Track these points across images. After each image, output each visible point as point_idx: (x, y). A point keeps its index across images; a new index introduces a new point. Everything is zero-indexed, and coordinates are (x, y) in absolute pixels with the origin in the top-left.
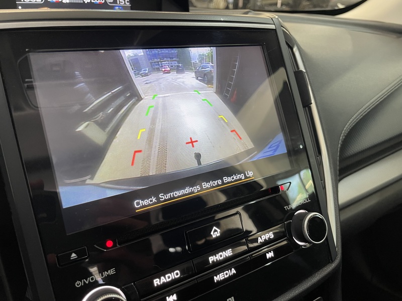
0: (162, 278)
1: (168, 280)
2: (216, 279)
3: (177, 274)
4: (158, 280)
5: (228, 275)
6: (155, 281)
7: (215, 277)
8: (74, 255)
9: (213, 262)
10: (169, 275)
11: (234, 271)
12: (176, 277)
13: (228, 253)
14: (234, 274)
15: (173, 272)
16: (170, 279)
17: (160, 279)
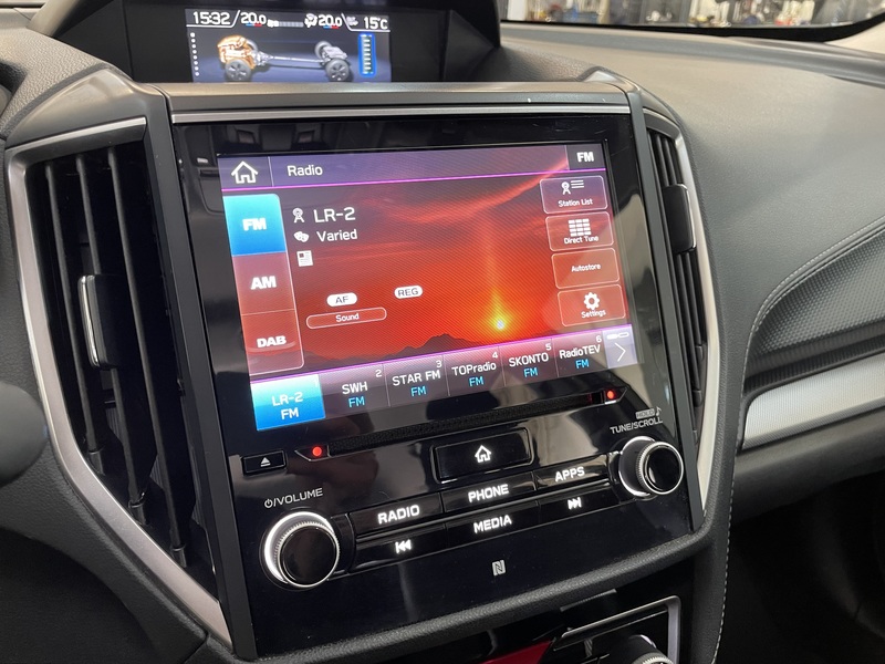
0: (392, 512)
1: (400, 518)
2: (478, 527)
3: (415, 510)
4: (385, 514)
5: (497, 526)
6: (380, 515)
7: (475, 525)
8: (265, 461)
9: (475, 500)
10: (403, 510)
11: (508, 520)
12: (414, 515)
13: (502, 490)
14: (508, 524)
15: (410, 506)
16: (404, 517)
17: (388, 514)
